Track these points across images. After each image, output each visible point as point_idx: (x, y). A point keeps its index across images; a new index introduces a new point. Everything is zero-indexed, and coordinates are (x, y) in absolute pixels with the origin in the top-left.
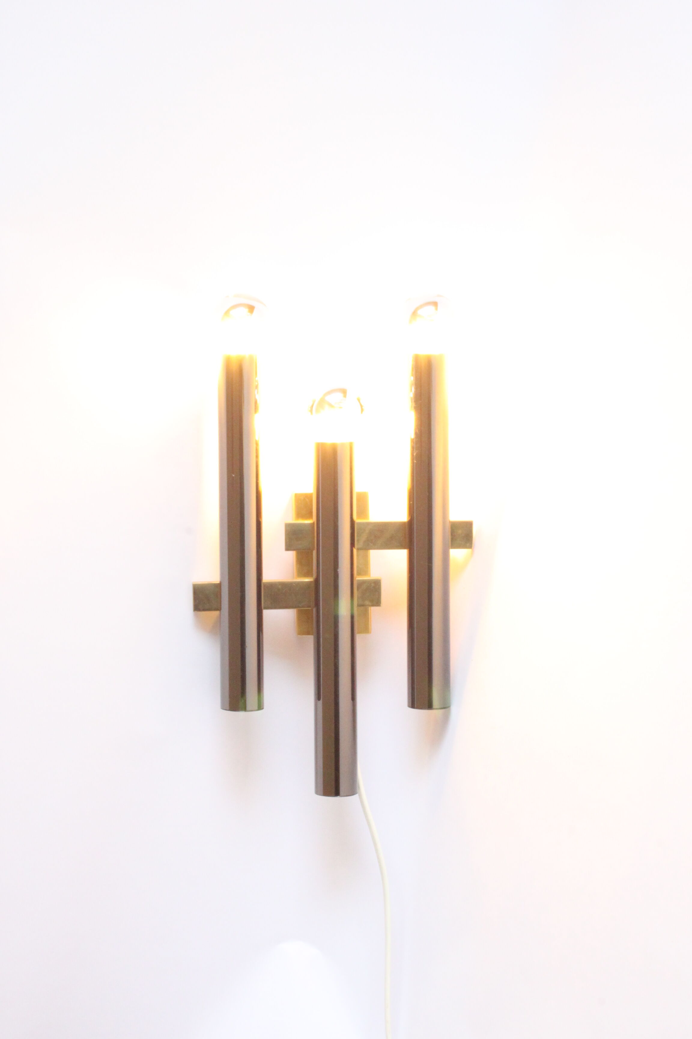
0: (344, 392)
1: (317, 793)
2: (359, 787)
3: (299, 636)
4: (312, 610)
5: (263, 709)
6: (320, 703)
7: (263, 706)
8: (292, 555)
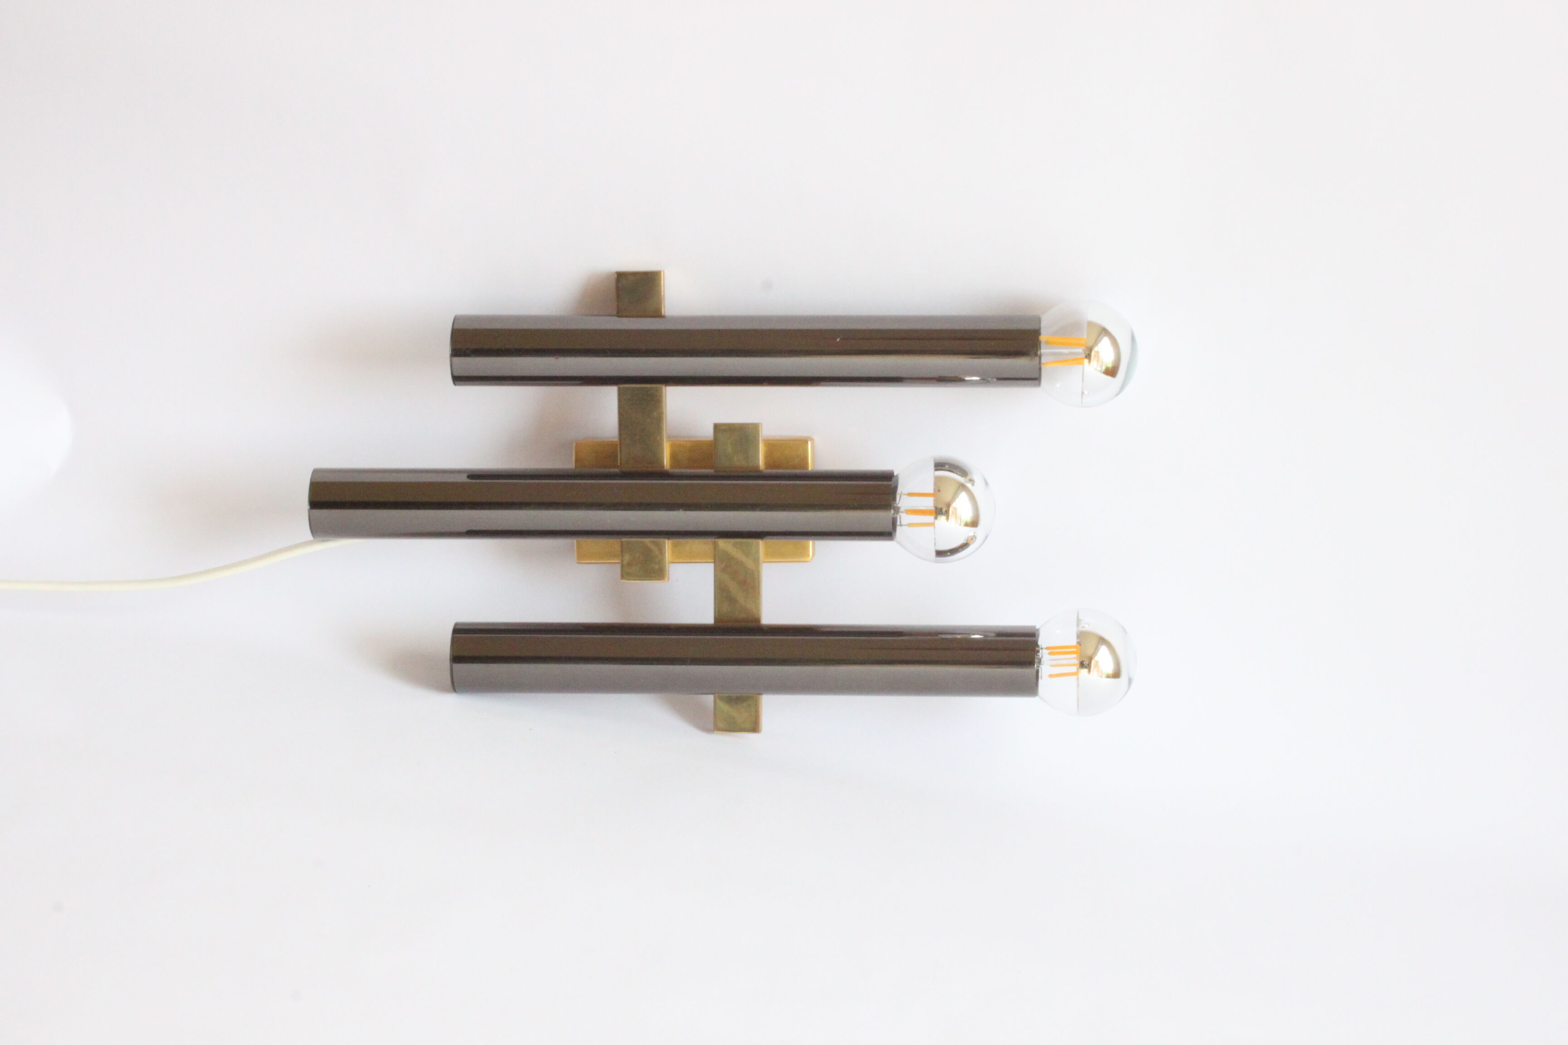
0: (974, 524)
1: (316, 472)
2: (323, 541)
3: (574, 445)
4: (618, 467)
5: (455, 384)
6: (463, 478)
7: (460, 385)
8: (707, 433)
